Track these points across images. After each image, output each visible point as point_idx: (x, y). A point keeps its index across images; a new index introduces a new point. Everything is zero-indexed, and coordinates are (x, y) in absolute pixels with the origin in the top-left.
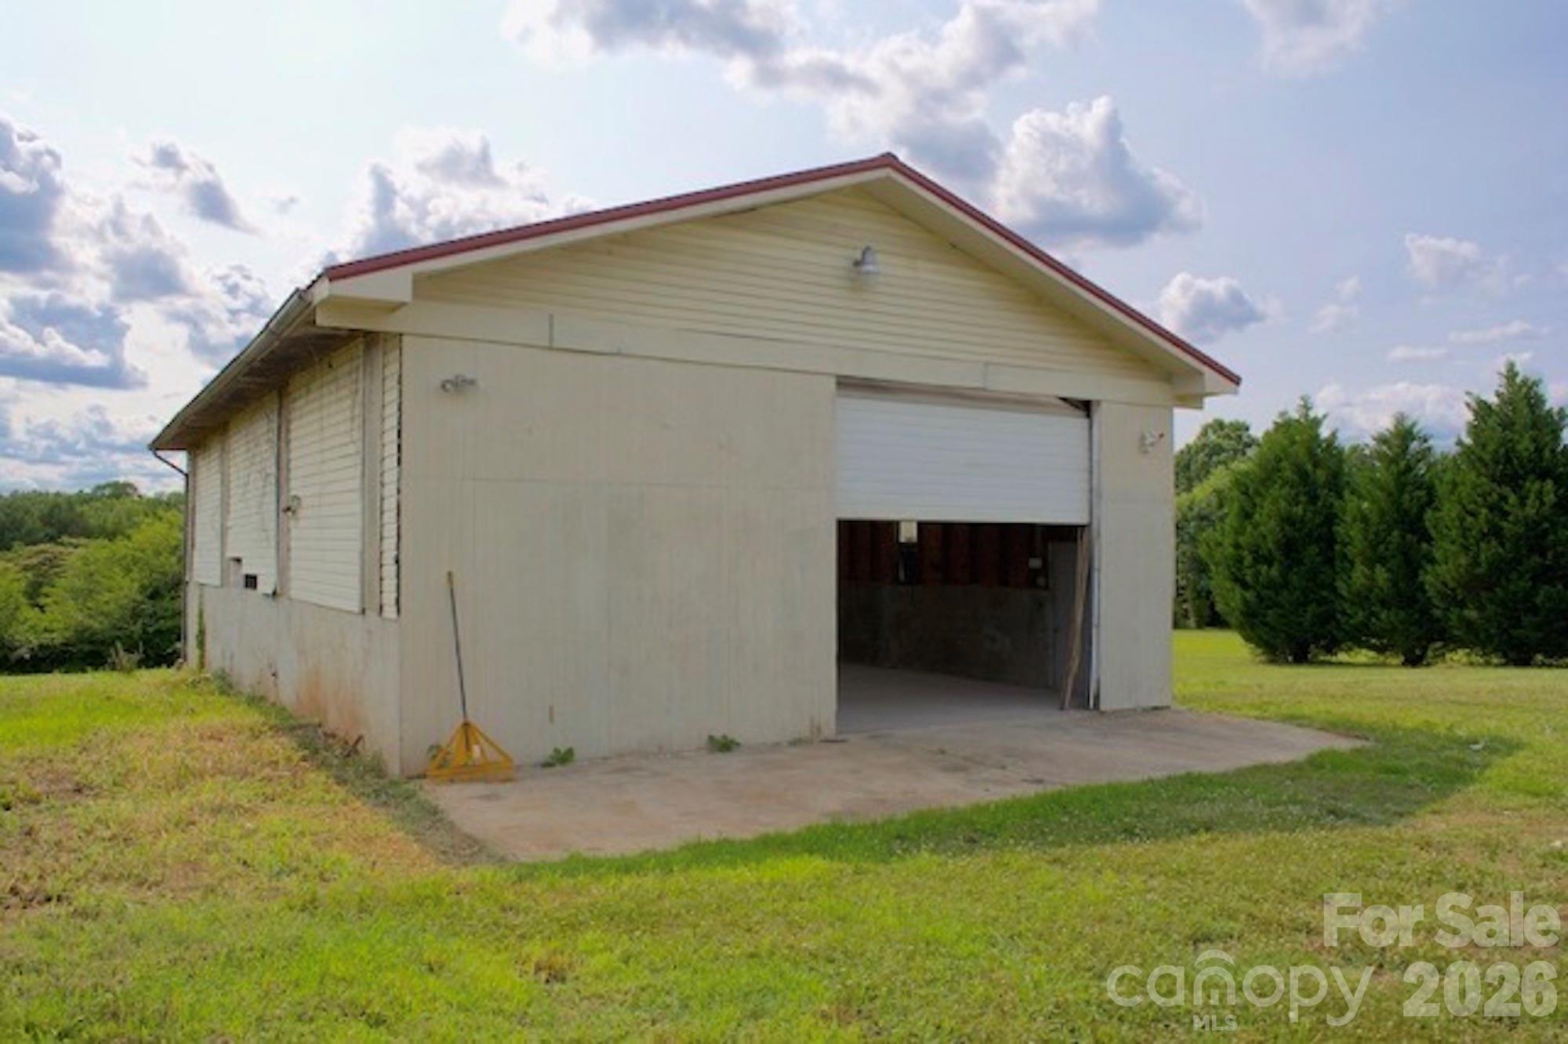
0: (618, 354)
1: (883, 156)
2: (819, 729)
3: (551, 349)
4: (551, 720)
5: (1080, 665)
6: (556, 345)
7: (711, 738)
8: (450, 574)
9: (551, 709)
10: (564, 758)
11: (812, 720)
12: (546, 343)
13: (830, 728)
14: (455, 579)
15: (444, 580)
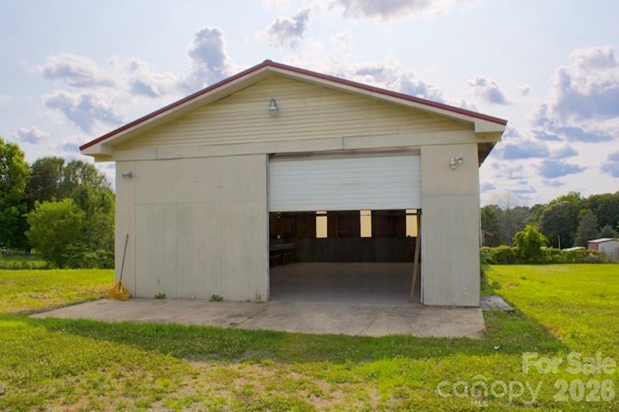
0: (180, 158)
1: (264, 62)
2: (260, 298)
3: (157, 160)
4: (158, 284)
5: (416, 280)
6: (158, 158)
7: (214, 296)
8: (128, 235)
9: (158, 280)
10: (161, 297)
11: (256, 293)
12: (155, 158)
13: (265, 297)
14: (129, 236)
15: (126, 236)
